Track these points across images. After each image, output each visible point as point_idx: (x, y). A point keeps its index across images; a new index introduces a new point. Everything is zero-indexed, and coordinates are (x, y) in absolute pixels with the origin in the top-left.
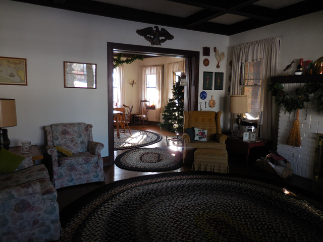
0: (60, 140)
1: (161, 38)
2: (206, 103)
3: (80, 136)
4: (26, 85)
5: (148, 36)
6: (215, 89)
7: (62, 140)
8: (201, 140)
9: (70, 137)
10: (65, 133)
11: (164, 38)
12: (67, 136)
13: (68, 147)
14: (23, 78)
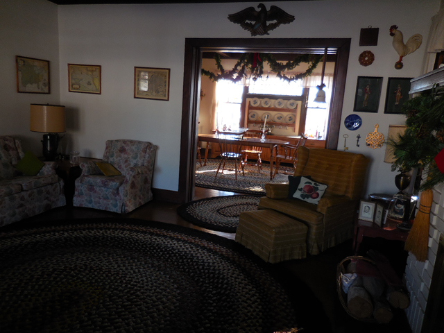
0: (114, 157)
1: (268, 23)
2: (359, 137)
3: (135, 158)
4: (100, 94)
5: (247, 21)
6: (386, 112)
7: (117, 158)
8: (306, 200)
9: (126, 156)
10: (122, 150)
11: (275, 21)
12: (122, 155)
13: (120, 167)
14: (98, 87)
